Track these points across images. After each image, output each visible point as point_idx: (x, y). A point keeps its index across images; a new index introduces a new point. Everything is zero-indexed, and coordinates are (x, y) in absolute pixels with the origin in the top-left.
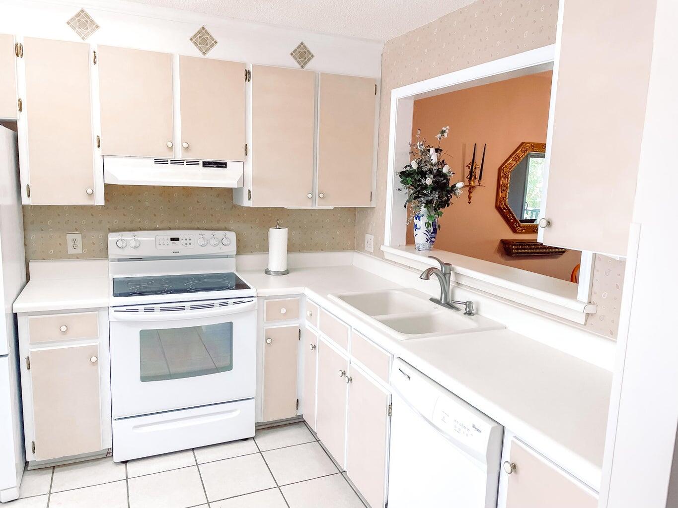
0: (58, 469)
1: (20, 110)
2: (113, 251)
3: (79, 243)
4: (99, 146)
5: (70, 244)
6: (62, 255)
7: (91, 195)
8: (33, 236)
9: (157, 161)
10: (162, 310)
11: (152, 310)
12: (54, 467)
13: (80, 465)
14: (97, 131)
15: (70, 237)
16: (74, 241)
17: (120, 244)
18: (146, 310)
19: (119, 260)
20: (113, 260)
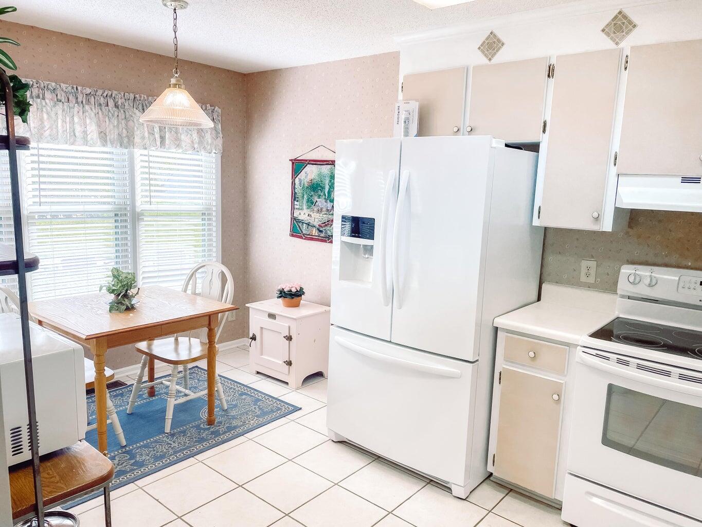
0: (514, 494)
1: (544, 131)
2: (623, 286)
3: (593, 272)
4: (615, 164)
5: (584, 271)
6: (574, 282)
7: (597, 219)
8: (551, 259)
9: (686, 180)
10: (639, 367)
11: (626, 364)
12: (511, 490)
13: (533, 502)
14: (616, 147)
15: (584, 264)
16: (588, 268)
17: (632, 279)
18: (620, 362)
19: (629, 298)
20: (623, 296)
